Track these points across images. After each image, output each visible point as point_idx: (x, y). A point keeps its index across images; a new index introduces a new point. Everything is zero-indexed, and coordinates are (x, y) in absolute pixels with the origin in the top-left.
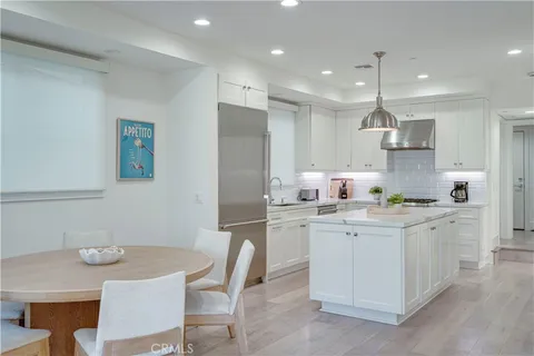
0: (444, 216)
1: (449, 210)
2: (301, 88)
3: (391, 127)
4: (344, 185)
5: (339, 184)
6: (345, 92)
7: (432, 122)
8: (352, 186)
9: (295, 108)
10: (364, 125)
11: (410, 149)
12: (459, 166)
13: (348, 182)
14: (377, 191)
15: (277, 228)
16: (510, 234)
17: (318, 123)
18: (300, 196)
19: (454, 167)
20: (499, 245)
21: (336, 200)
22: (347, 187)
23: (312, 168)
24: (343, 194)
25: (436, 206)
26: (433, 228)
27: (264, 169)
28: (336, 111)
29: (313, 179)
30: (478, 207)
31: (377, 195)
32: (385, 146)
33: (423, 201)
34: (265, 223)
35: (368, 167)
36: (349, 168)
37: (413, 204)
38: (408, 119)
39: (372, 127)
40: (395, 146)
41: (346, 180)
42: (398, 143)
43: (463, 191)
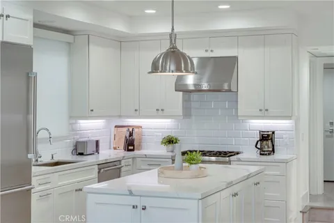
0: (248, 177)
1: (253, 169)
2: (75, 16)
3: (187, 71)
4: (131, 134)
5: (125, 132)
6: (131, 19)
7: (235, 59)
8: (141, 135)
9: (69, 38)
10: (155, 68)
11: (209, 91)
12: (264, 113)
13: (136, 130)
14: (170, 141)
15: (45, 196)
16: (320, 188)
17: (98, 56)
18: (76, 149)
19: (259, 114)
20: (308, 203)
21: (121, 153)
22: (135, 136)
23: (91, 114)
24: (130, 145)
25: (239, 160)
26: (235, 195)
27: (28, 112)
28: (121, 43)
29: (91, 127)
30: (286, 162)
31: (170, 146)
32: (180, 87)
33: (225, 154)
34: (29, 190)
35: (160, 113)
36: (137, 113)
37: (213, 159)
38: (207, 55)
39: (164, 70)
40: (192, 88)
41: (133, 128)
42: (195, 85)
43: (270, 142)
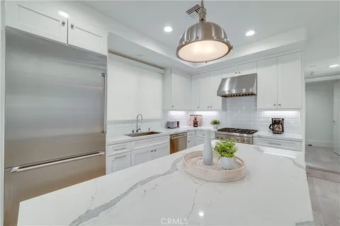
4: (196, 119)
5: (193, 118)
7: (255, 76)
8: (201, 119)
9: (162, 71)
12: (278, 107)
14: (215, 123)
15: (121, 157)
18: (167, 125)
19: (273, 107)
21: (192, 128)
22: (198, 120)
23: (173, 108)
24: (196, 124)
28: (191, 75)
31: (216, 125)
32: (220, 93)
34: (104, 155)
35: (210, 108)
36: (199, 109)
38: (237, 75)
40: (227, 93)
41: (197, 116)
42: (229, 91)
43: (280, 125)
